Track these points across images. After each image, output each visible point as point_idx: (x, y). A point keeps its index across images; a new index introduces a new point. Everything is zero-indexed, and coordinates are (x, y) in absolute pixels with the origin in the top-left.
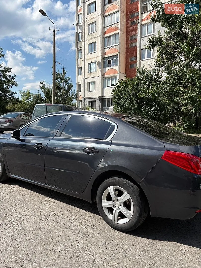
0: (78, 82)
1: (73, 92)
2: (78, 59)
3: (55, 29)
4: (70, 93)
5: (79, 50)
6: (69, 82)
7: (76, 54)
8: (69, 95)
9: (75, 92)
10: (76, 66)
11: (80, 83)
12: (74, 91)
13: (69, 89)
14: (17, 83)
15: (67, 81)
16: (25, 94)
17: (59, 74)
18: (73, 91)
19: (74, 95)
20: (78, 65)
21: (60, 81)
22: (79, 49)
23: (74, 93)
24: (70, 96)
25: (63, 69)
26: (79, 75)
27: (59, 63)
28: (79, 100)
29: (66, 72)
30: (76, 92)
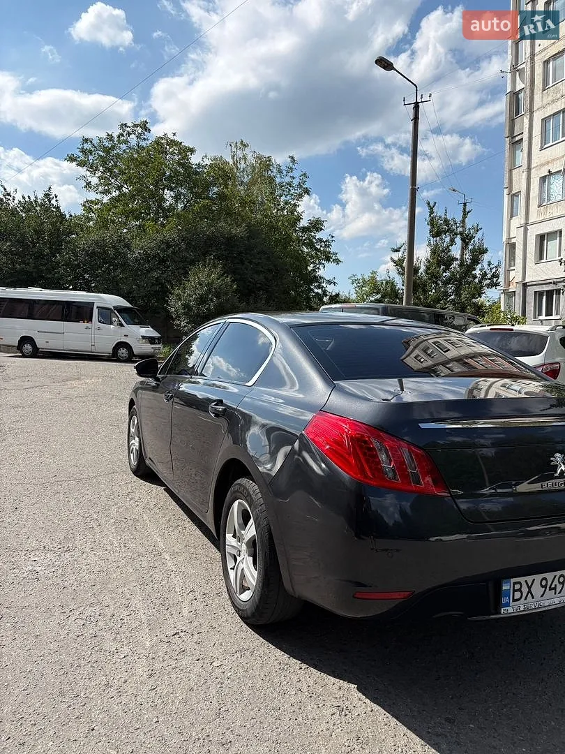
0: (510, 239)
1: (486, 267)
2: (511, 171)
3: (419, 100)
4: (477, 272)
5: (516, 144)
6: (476, 239)
7: (507, 154)
8: (475, 277)
9: (491, 269)
10: (506, 191)
11: (513, 241)
12: (489, 265)
13: (476, 261)
14: (339, 257)
15: (470, 239)
16: (364, 282)
17: (446, 222)
18: (485, 264)
19: (489, 276)
20: (510, 187)
21: (448, 239)
22: (517, 139)
23: (488, 272)
24: (477, 280)
25: (465, 204)
26: (512, 216)
27: (454, 190)
28: (510, 291)
29: (469, 212)
30: (496, 267)
